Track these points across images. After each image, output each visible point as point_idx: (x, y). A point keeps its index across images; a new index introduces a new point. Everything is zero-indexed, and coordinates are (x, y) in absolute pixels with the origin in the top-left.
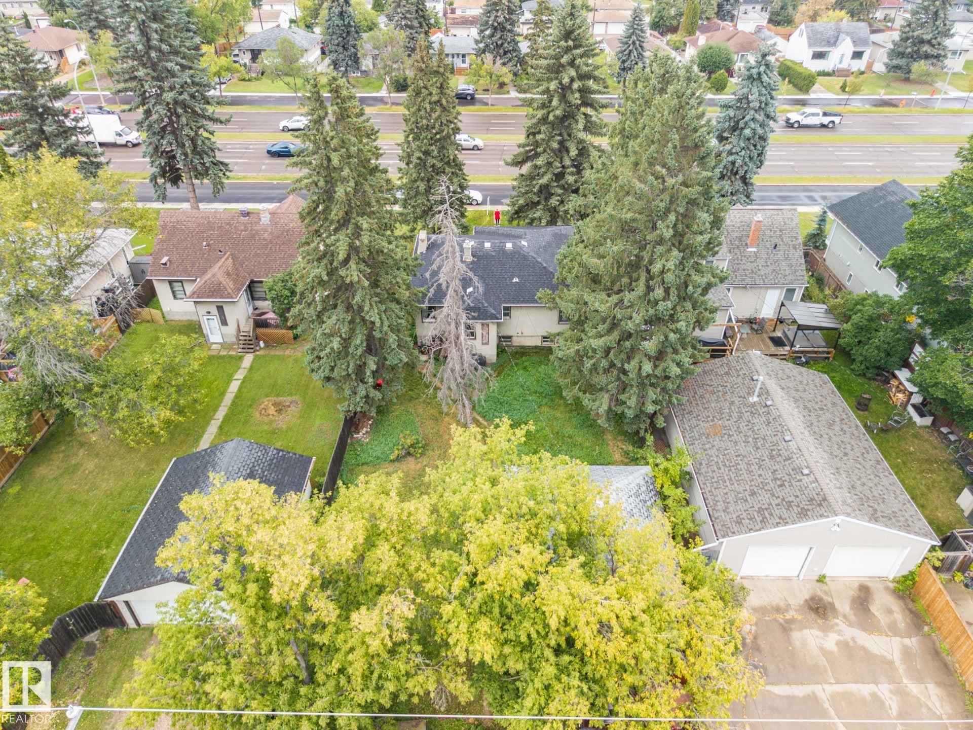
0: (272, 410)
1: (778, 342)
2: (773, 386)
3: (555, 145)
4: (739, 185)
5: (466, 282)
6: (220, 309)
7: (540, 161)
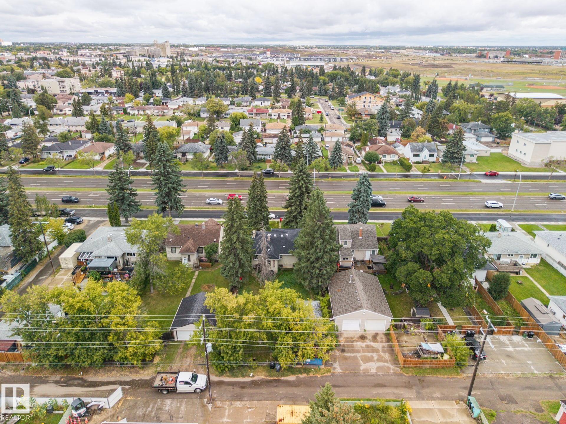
0: (207, 287)
1: (369, 268)
2: (356, 278)
3: (298, 203)
4: (361, 215)
5: (268, 248)
6: (189, 256)
7: (293, 208)
